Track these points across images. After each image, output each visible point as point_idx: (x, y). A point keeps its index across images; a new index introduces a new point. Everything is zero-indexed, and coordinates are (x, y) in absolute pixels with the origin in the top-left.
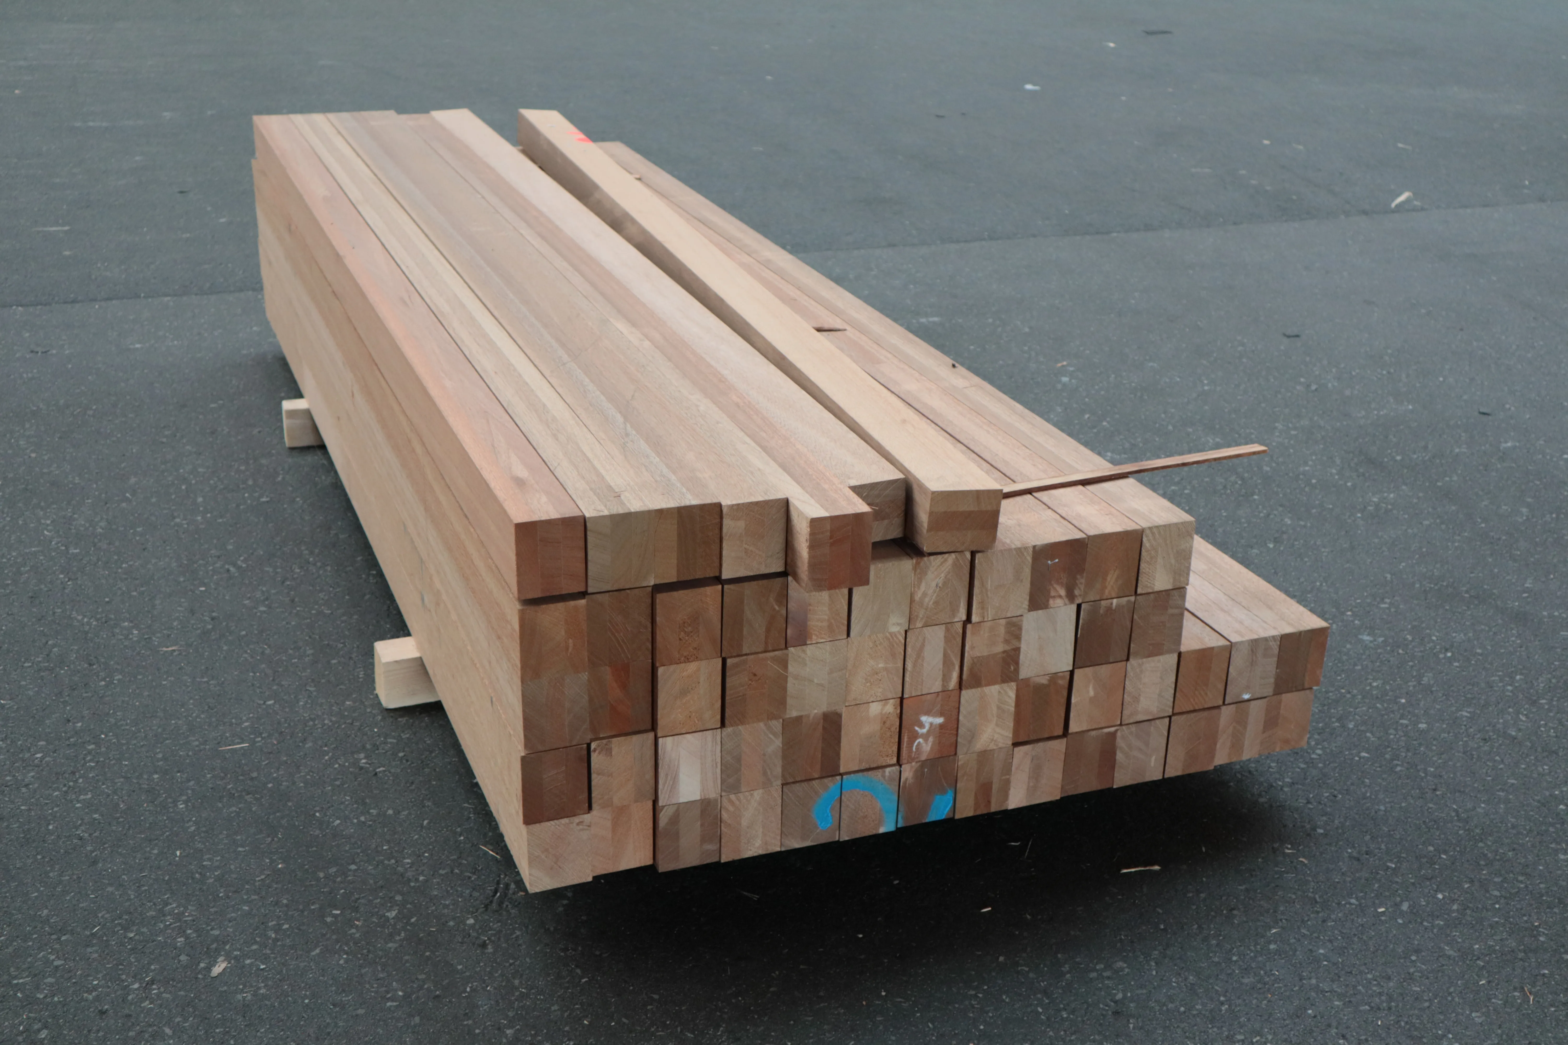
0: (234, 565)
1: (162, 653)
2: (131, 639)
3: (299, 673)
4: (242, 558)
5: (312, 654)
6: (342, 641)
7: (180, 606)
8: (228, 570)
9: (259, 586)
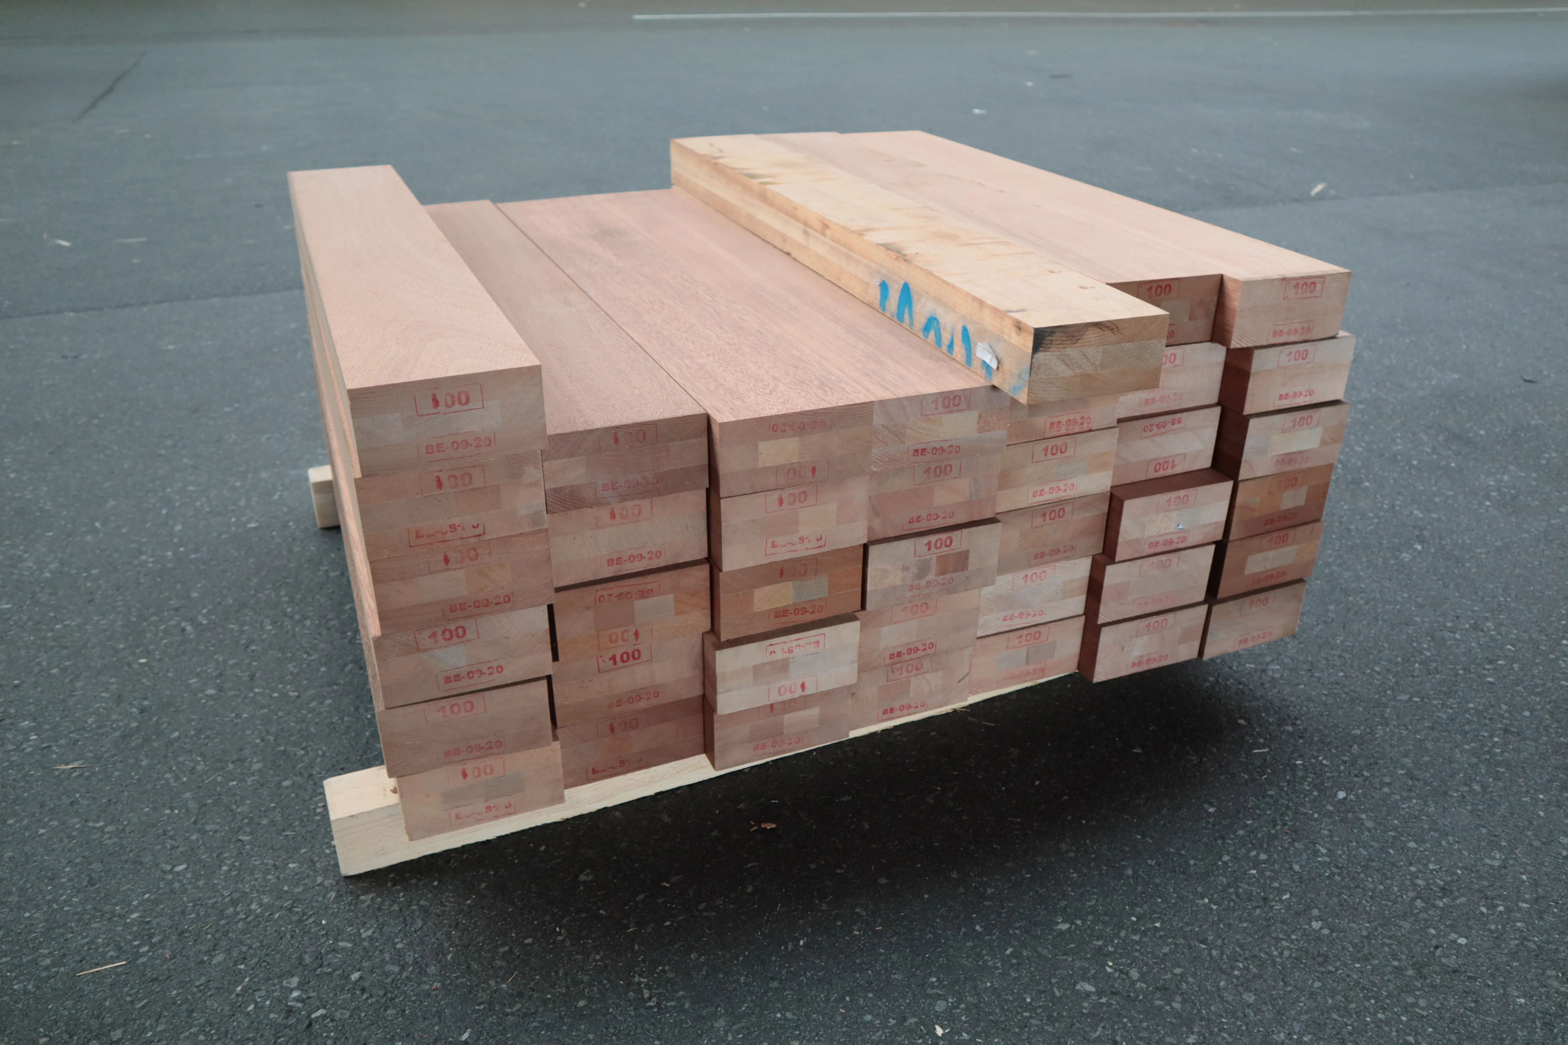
0: (192, 621)
1: (57, 773)
2: (24, 749)
3: (234, 807)
4: (205, 611)
5: (259, 770)
6: (304, 745)
7: (107, 690)
8: (183, 630)
9: (215, 653)
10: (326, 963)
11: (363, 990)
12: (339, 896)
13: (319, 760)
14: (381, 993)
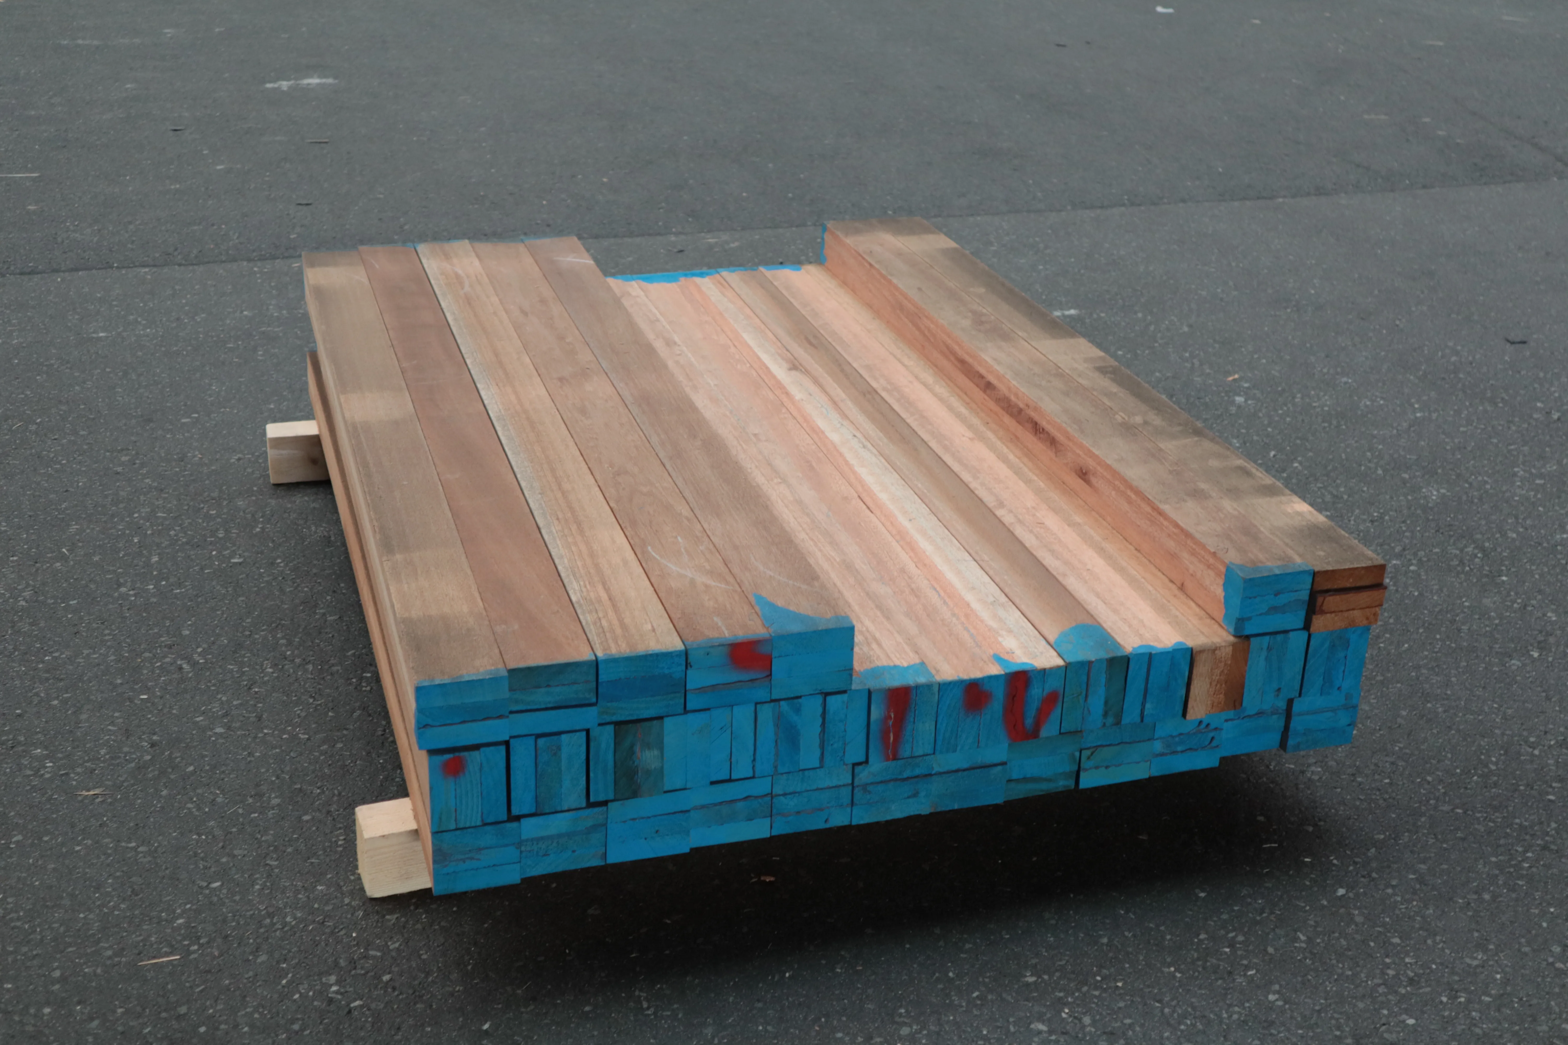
10: (359, 967)
11: (394, 989)
12: (366, 915)
13: (335, 798)
14: (411, 991)
